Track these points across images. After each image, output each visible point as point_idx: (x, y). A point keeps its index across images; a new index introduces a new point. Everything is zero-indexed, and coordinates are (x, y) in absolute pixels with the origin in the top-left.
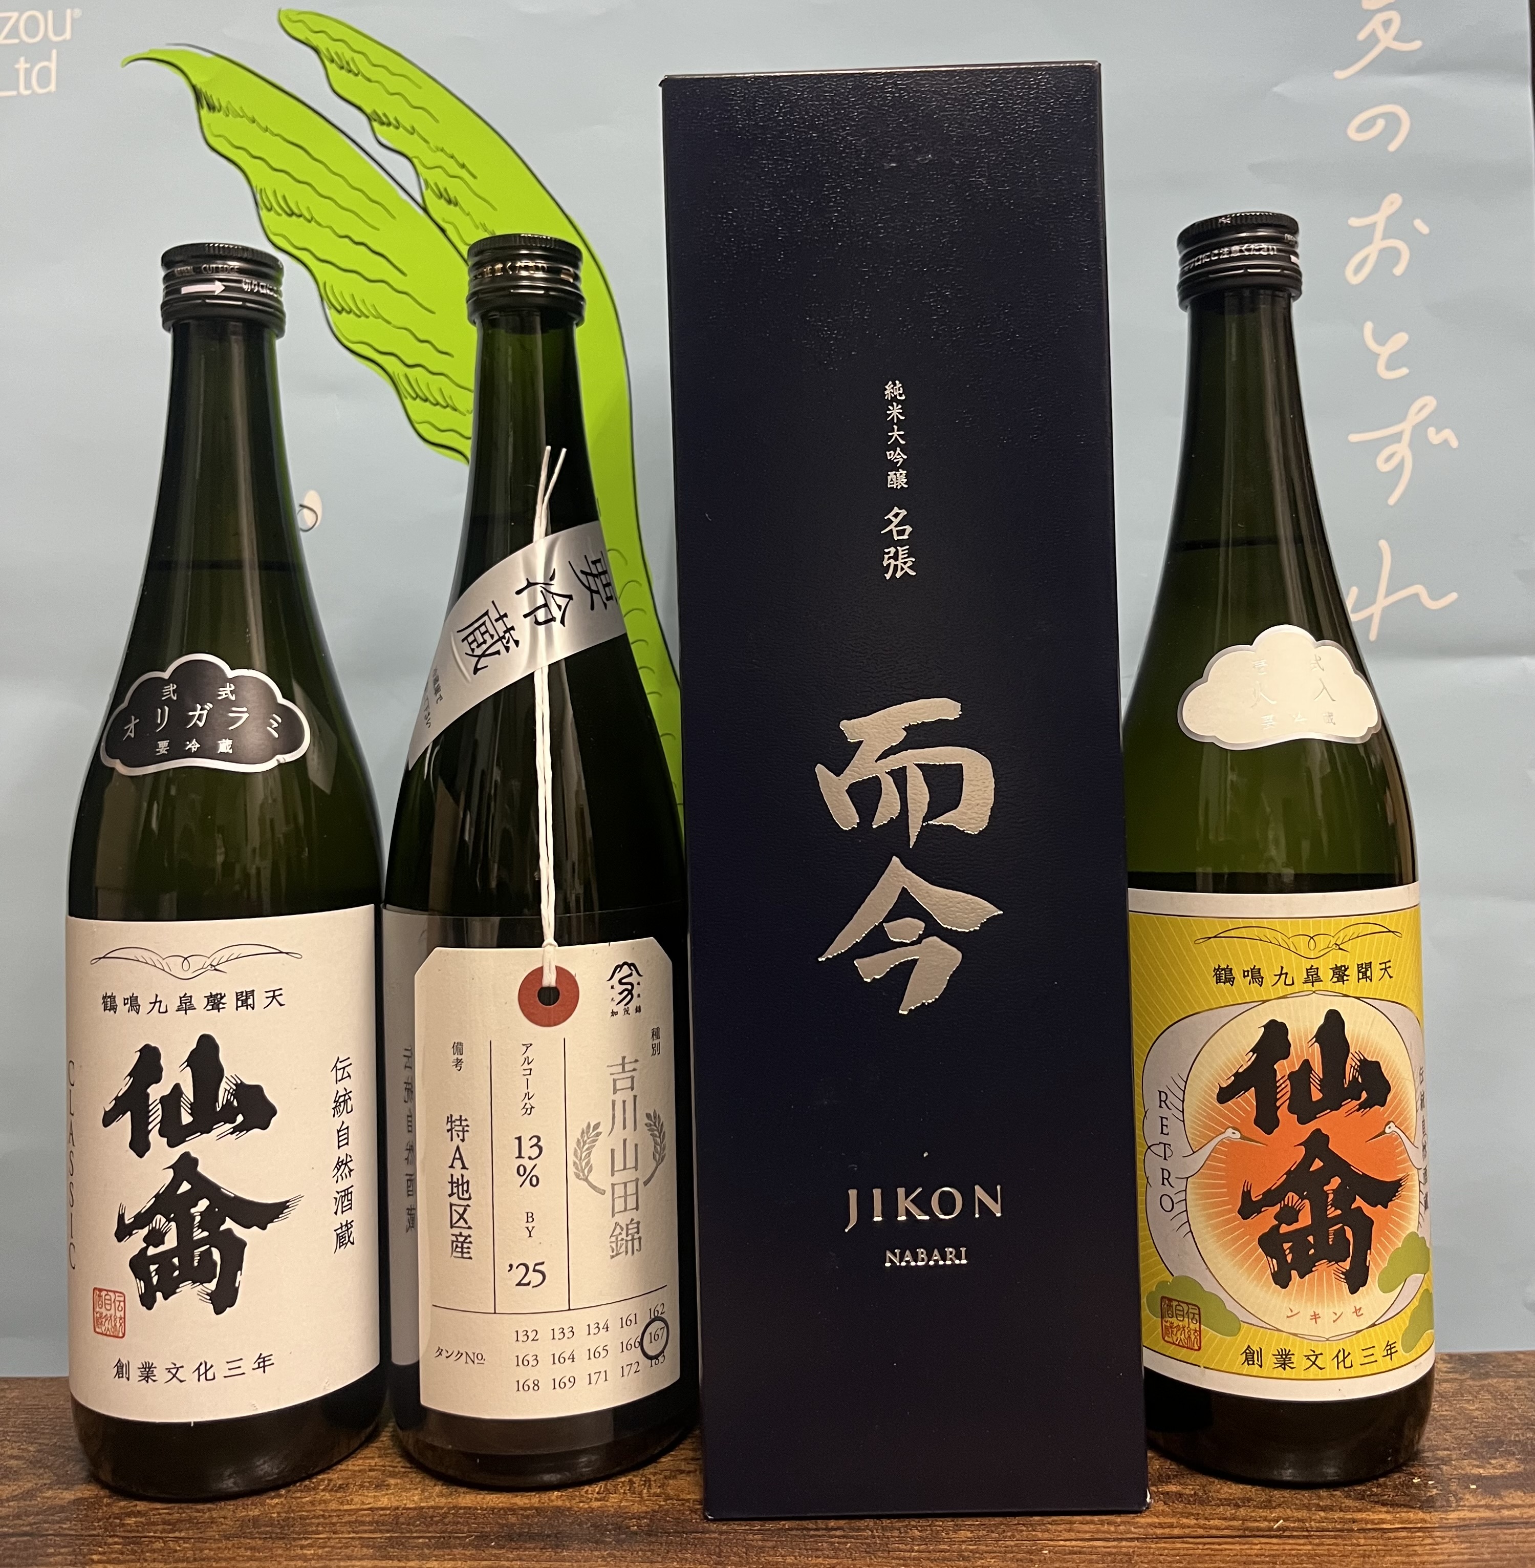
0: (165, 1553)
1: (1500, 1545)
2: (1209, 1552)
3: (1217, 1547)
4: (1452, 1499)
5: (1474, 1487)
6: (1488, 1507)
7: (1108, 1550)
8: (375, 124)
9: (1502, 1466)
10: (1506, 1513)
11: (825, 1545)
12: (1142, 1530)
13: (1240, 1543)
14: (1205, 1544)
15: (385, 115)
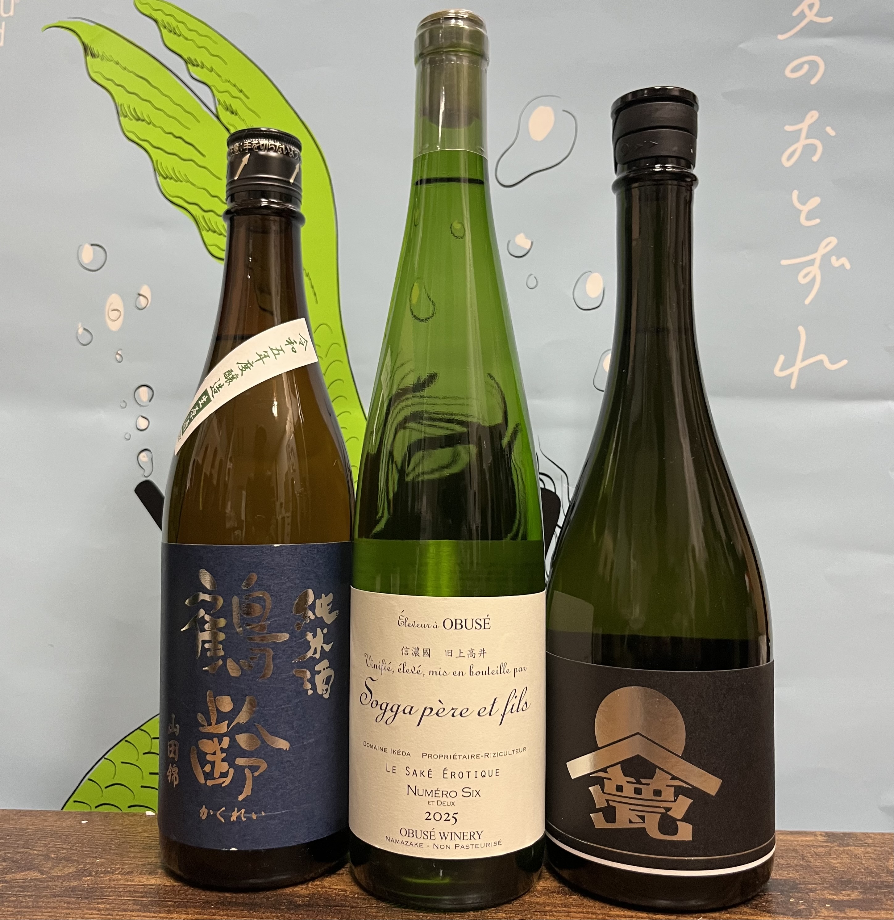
0: (16, 903)
5: (828, 906)
8: (189, 65)
15: (196, 60)
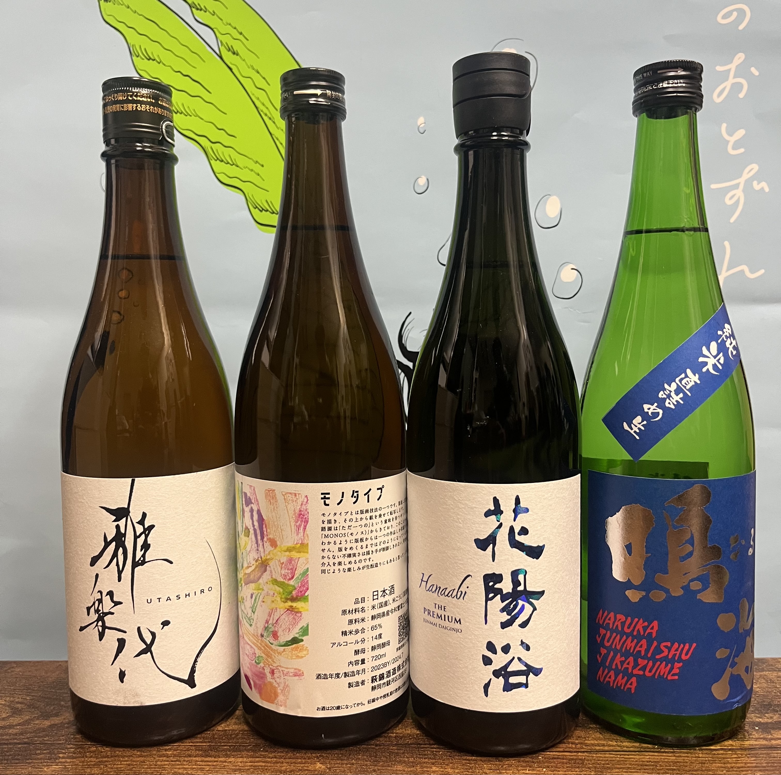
1: (771, 759)
2: (623, 759)
3: (627, 757)
4: (746, 734)
5: (757, 728)
6: (764, 739)
7: (572, 757)
8: (193, 9)
9: (771, 718)
10: (774, 742)
11: (429, 752)
12: (589, 747)
13: (638, 755)
14: (621, 755)
